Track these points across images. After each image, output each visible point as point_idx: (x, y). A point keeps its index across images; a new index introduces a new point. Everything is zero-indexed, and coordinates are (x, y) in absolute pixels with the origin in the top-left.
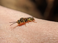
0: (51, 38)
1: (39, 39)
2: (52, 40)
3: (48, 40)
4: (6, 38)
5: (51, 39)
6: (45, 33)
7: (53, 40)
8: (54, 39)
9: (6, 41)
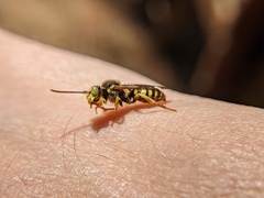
0: (242, 184)
1: (188, 186)
2: (248, 189)
3: (228, 191)
4: (39, 178)
5: (242, 188)
6: (217, 158)
7: (251, 193)
8: (259, 184)
9: (40, 193)
